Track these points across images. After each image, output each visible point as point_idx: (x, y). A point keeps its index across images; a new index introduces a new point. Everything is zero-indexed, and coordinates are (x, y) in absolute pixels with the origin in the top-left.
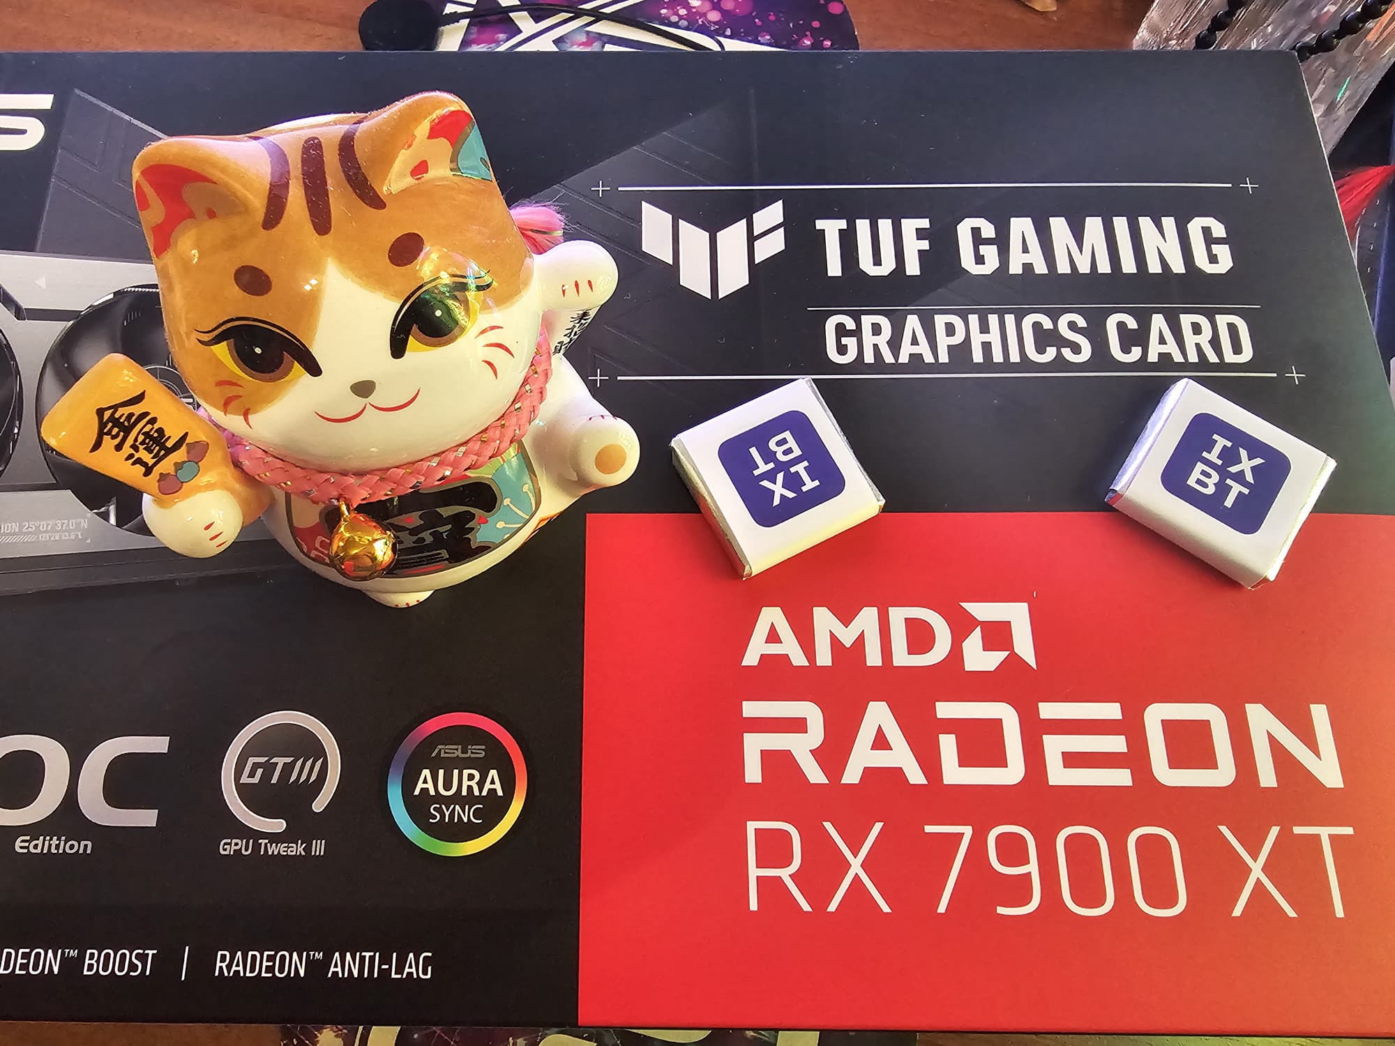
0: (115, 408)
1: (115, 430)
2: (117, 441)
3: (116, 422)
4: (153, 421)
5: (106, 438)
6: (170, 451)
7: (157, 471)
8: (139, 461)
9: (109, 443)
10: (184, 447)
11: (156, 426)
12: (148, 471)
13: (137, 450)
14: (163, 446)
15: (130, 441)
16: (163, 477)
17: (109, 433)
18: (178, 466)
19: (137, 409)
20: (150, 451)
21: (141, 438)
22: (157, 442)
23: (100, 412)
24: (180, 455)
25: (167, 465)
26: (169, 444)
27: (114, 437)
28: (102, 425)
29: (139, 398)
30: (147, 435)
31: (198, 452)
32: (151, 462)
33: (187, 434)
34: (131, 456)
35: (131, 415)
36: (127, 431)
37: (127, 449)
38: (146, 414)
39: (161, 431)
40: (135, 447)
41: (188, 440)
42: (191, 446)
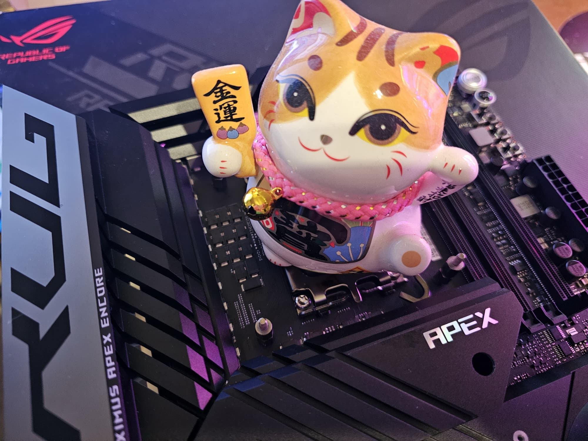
0: (226, 85)
1: (219, 94)
3: (221, 91)
4: (235, 102)
5: (213, 95)
6: (232, 120)
7: (222, 124)
8: (218, 114)
10: (239, 123)
11: (235, 105)
12: (218, 122)
13: (221, 109)
14: (231, 116)
15: (221, 103)
16: (222, 128)
17: (216, 93)
18: (231, 129)
19: (233, 92)
20: (225, 114)
21: (226, 105)
22: (231, 111)
23: (219, 82)
24: (235, 125)
25: (227, 125)
26: (234, 117)
27: (216, 96)
28: (215, 88)
29: (237, 88)
30: (229, 106)
31: (243, 130)
32: (222, 118)
33: (243, 118)
34: (216, 110)
35: (229, 92)
36: (223, 98)
37: (217, 106)
38: (234, 97)
39: (235, 108)
40: (221, 107)
41: (242, 121)
42: (242, 125)
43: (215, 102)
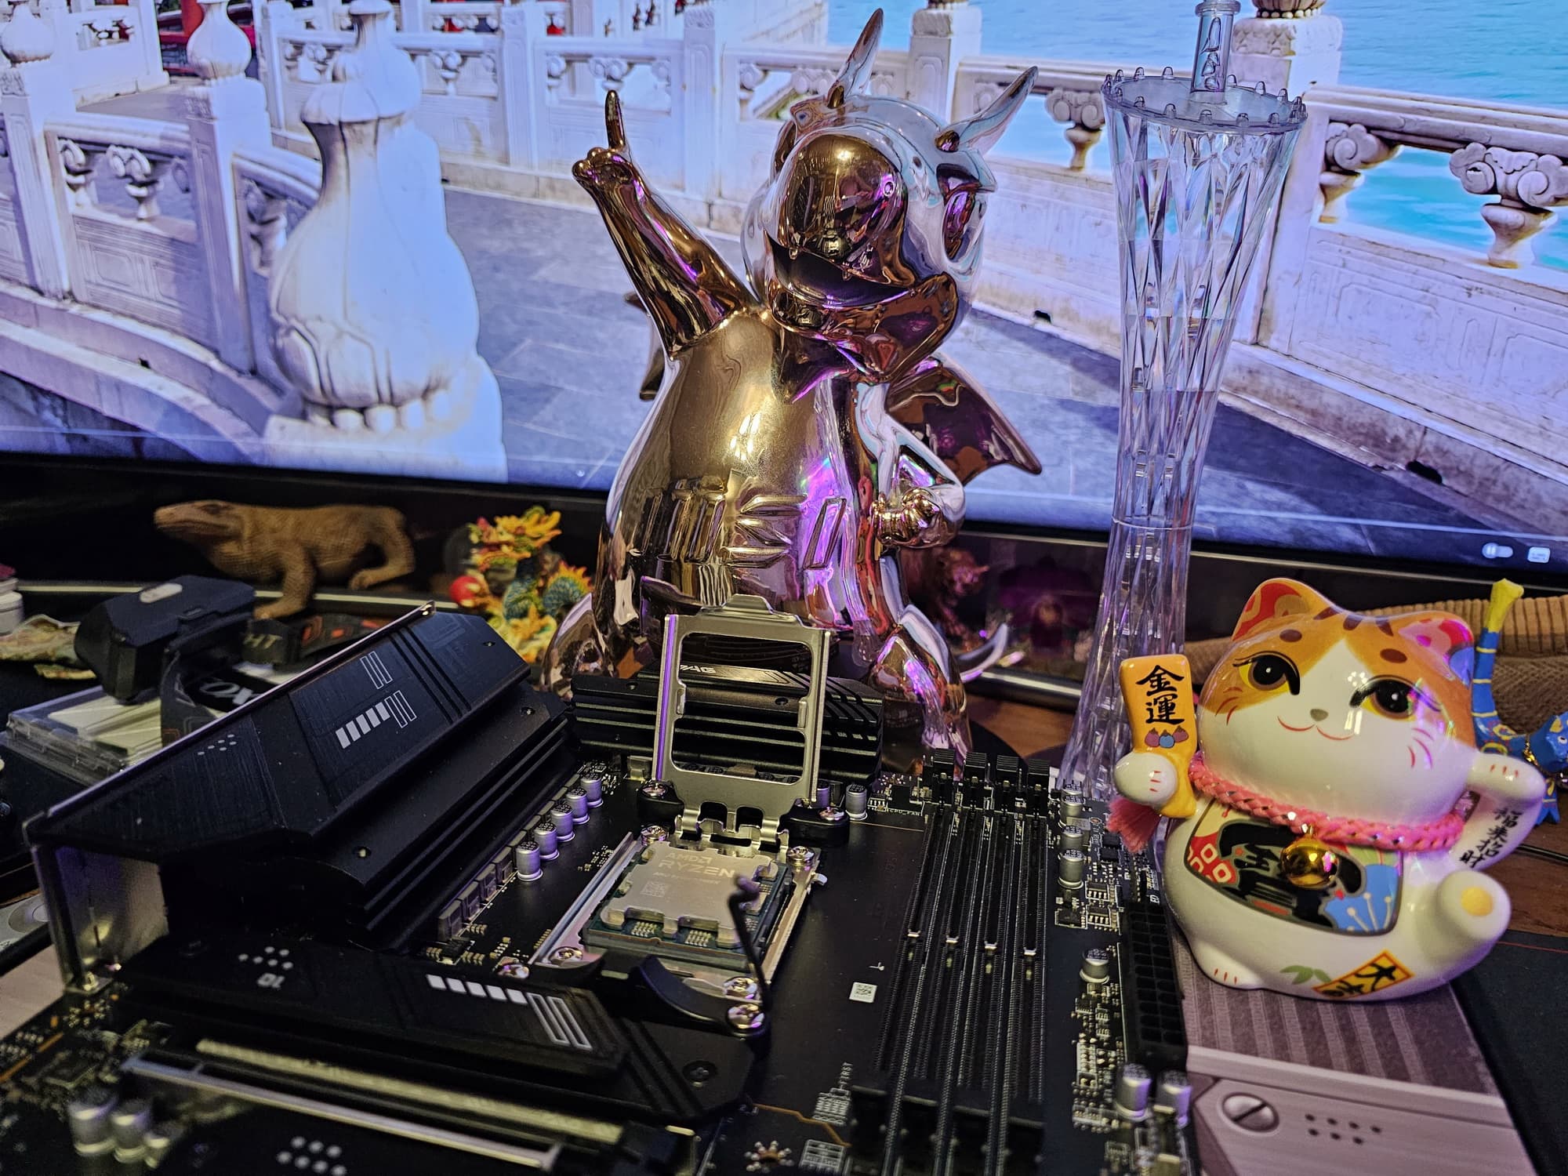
0: (1166, 672)
1: (1155, 683)
2: (1152, 690)
3: (1159, 680)
4: (1175, 696)
5: (1149, 683)
6: (1168, 721)
7: (1154, 725)
8: (1151, 711)
9: (1147, 686)
10: (1176, 726)
11: (1174, 701)
12: (1150, 721)
13: (1155, 703)
14: (1167, 715)
15: (1156, 696)
16: (1154, 731)
17: (1152, 682)
18: (1165, 734)
19: (1173, 683)
20: (1160, 711)
21: (1162, 699)
22: (1168, 708)
23: (1158, 668)
24: (1171, 729)
25: (1161, 727)
26: (1171, 717)
27: (1152, 686)
28: (1153, 675)
29: (1179, 678)
30: (1166, 700)
31: (1181, 735)
32: (1155, 717)
33: (1182, 721)
34: (1150, 704)
35: (1168, 683)
36: (1160, 689)
37: (1151, 699)
38: (1173, 689)
39: (1173, 705)
40: (1156, 701)
41: (1181, 724)
42: (1180, 729)
43: (1149, 694)
